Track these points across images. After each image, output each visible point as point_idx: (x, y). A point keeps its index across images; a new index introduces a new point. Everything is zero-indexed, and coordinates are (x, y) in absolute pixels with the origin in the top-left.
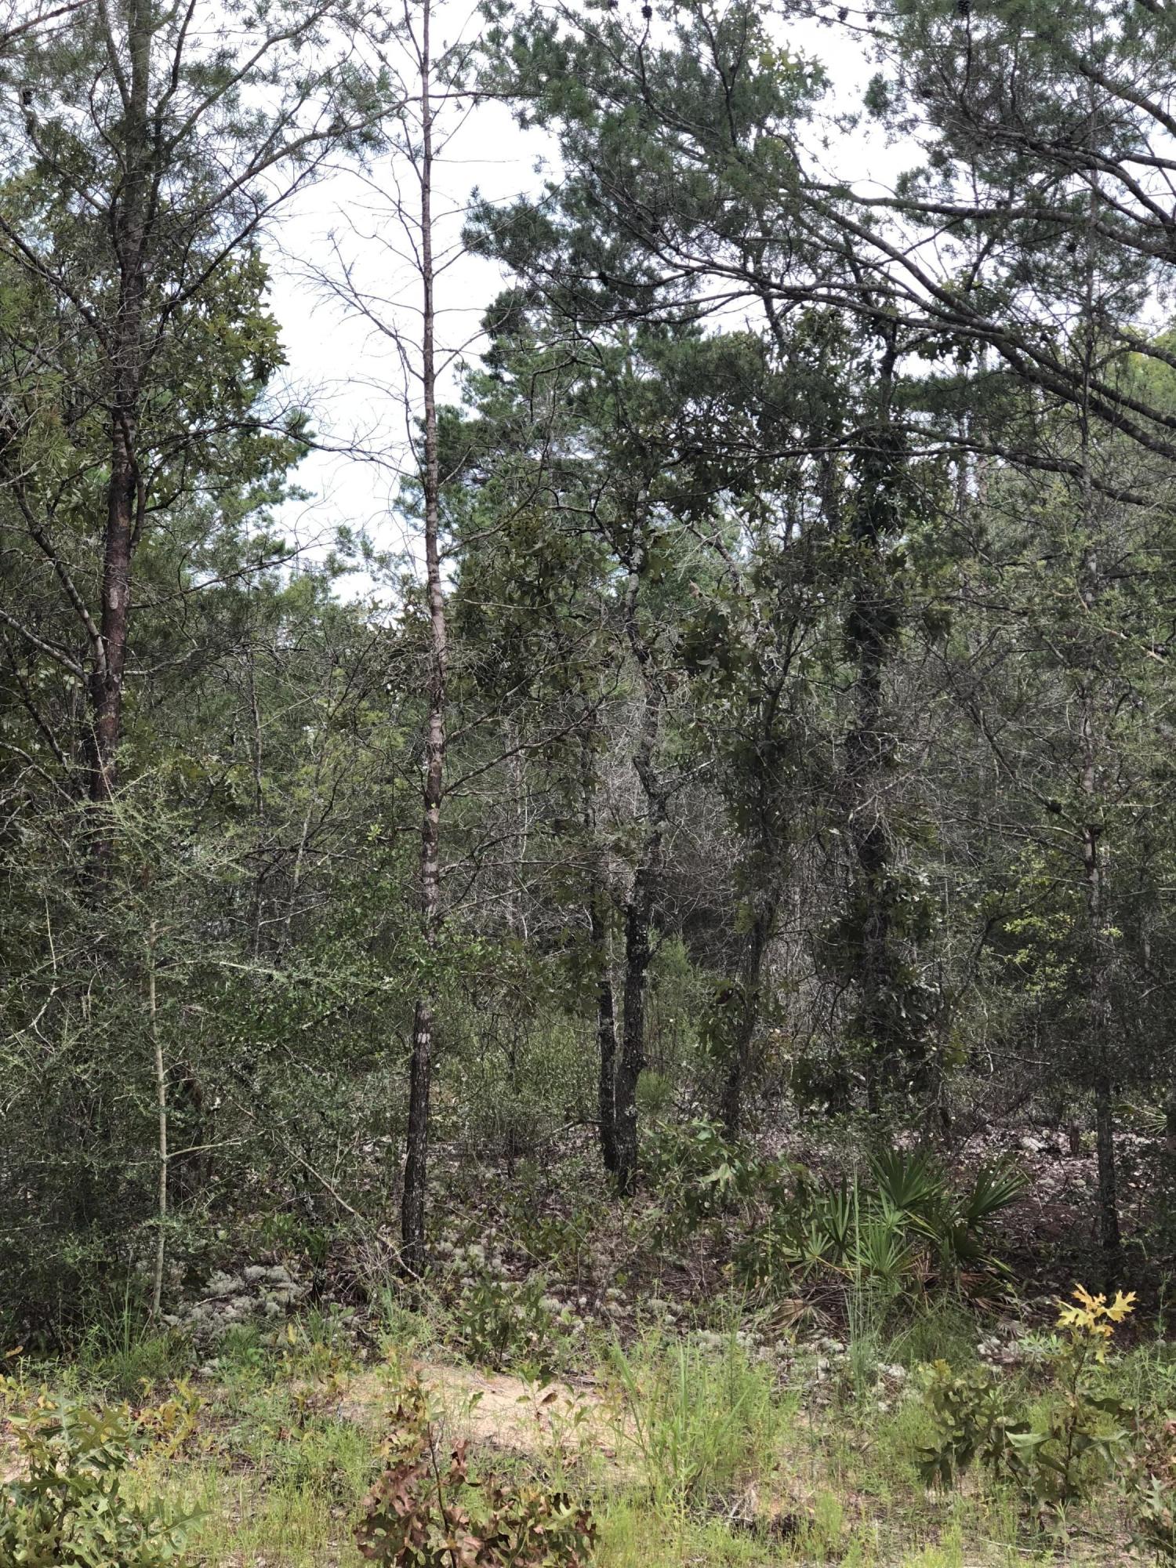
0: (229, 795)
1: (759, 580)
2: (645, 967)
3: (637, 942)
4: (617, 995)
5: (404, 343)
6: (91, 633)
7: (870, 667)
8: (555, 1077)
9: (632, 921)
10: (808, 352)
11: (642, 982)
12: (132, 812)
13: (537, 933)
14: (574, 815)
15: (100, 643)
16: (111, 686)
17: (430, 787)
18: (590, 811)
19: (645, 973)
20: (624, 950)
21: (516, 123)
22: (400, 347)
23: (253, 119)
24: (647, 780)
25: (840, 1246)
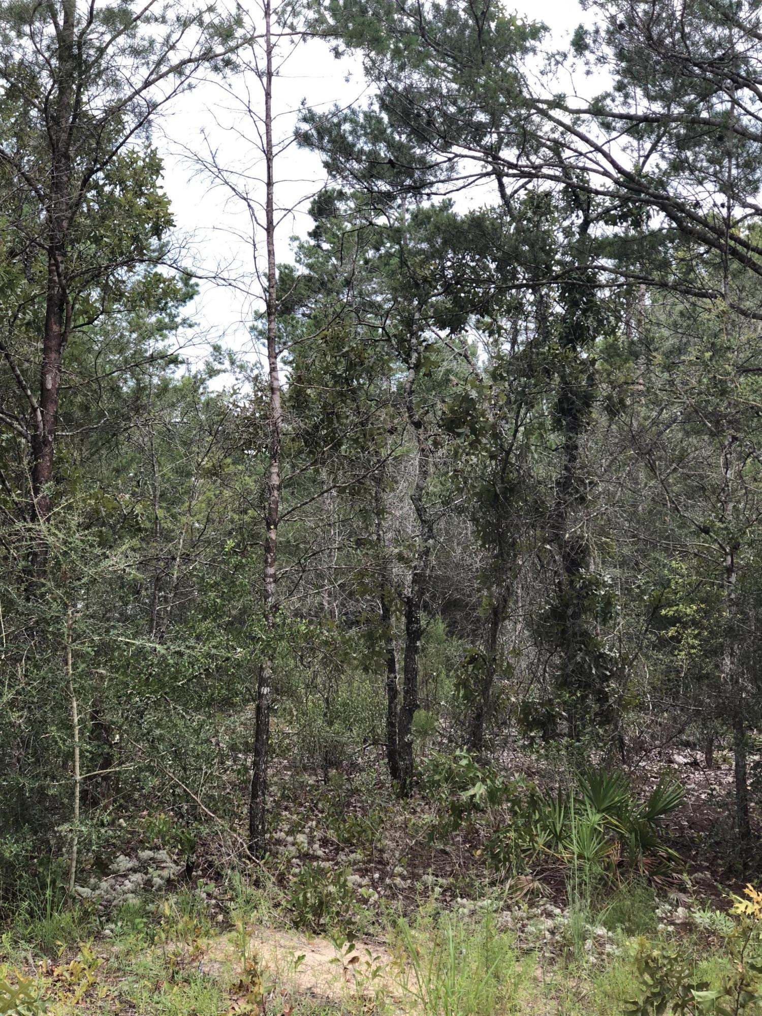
0: (137, 521)
1: (495, 376)
2: (419, 639)
3: (413, 622)
4: (399, 657)
5: (251, 203)
6: (33, 406)
7: (571, 435)
8: (356, 713)
9: (410, 608)
10: (529, 220)
11: (416, 650)
12: (53, 530)
13: (345, 614)
14: (370, 535)
15: (39, 413)
16: (46, 442)
17: (270, 514)
18: (381, 532)
19: (418, 644)
20: (403, 627)
21: (332, 54)
22: (249, 206)
23: (146, 43)
24: (420, 511)
25: (558, 838)
